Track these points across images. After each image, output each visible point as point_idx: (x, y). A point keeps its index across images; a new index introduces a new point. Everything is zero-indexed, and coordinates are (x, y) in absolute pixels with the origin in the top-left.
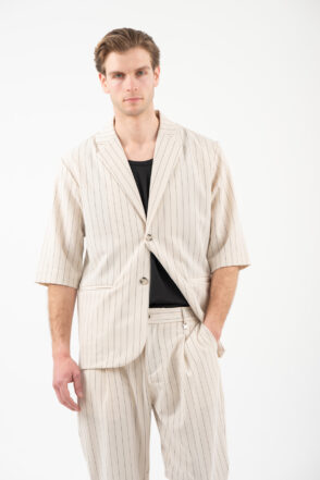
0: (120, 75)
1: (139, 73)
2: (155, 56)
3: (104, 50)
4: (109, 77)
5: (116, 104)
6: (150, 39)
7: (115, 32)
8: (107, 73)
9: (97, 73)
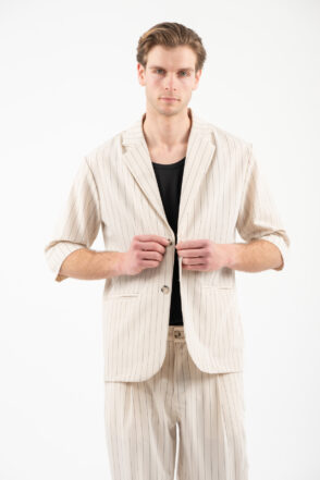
0: (161, 71)
1: (182, 73)
2: (201, 58)
3: (149, 42)
4: (149, 70)
5: (150, 99)
6: (199, 40)
7: (165, 25)
8: (148, 65)
9: (137, 63)
